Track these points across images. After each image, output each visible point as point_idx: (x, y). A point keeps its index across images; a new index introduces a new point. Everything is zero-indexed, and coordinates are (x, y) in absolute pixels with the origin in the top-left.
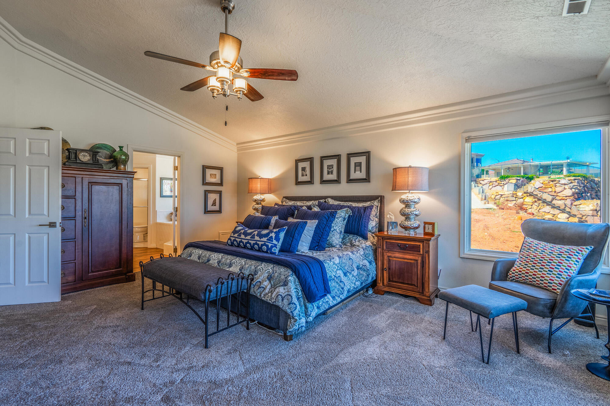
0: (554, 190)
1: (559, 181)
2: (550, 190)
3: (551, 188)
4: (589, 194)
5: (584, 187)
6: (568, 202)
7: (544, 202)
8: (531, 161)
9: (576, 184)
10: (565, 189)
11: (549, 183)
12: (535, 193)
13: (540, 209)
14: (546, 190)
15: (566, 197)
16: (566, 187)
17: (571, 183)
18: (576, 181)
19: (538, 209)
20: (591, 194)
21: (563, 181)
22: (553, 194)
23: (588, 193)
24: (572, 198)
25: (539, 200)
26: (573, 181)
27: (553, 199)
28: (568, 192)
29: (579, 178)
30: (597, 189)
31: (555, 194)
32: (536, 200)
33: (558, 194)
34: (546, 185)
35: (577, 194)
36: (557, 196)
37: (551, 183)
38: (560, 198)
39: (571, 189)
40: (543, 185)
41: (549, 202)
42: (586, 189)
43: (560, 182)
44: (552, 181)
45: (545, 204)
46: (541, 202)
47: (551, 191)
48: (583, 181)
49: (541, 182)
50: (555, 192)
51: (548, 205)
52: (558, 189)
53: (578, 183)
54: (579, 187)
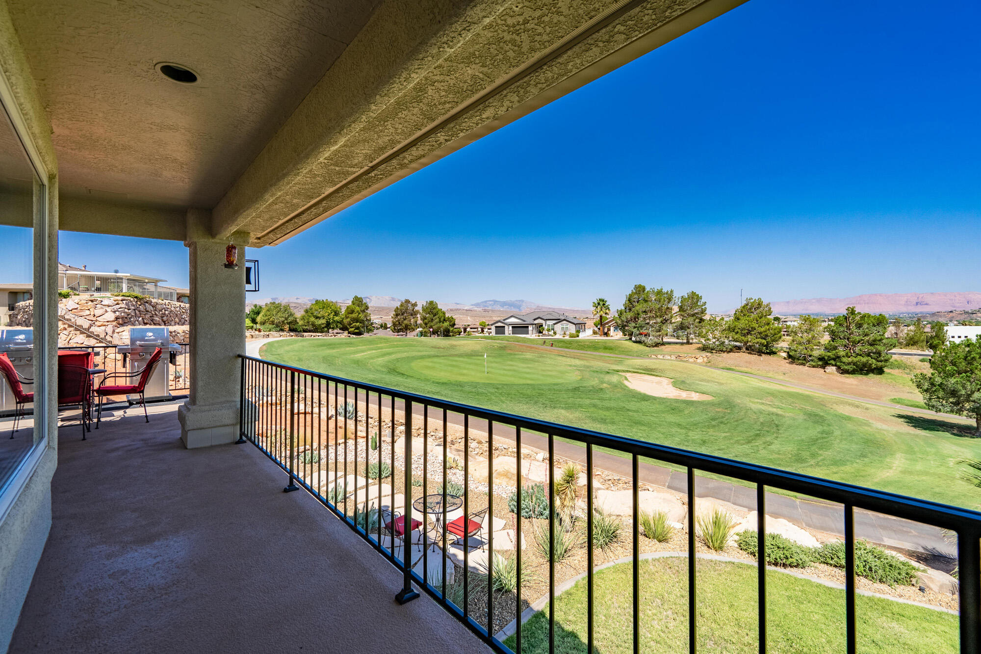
0: (92, 314)
1: (102, 301)
2: (88, 312)
3: (89, 310)
4: (141, 319)
5: (134, 310)
6: (109, 329)
7: (76, 330)
8: (83, 268)
9: (123, 306)
10: (106, 311)
11: (87, 303)
12: (67, 317)
13: (70, 339)
14: (83, 313)
15: (108, 322)
16: (109, 309)
17: (118, 304)
18: (124, 302)
19: (68, 340)
20: (143, 319)
21: (106, 302)
22: (91, 318)
23: (139, 317)
24: (114, 323)
25: (70, 326)
26: (120, 302)
27: (91, 326)
28: (111, 316)
29: (129, 298)
30: (153, 313)
31: (94, 319)
32: (66, 326)
33: (98, 319)
34: (83, 306)
35: (122, 318)
36: (96, 321)
37: (90, 303)
38: (101, 323)
39: (115, 312)
40: (78, 306)
41: (85, 329)
42: (137, 312)
43: (102, 303)
44: (92, 301)
45: (78, 332)
46: (72, 329)
47: (89, 314)
48: (134, 303)
49: (76, 301)
50: (94, 316)
51: (82, 333)
52: (98, 312)
53: (126, 304)
54: (126, 310)
